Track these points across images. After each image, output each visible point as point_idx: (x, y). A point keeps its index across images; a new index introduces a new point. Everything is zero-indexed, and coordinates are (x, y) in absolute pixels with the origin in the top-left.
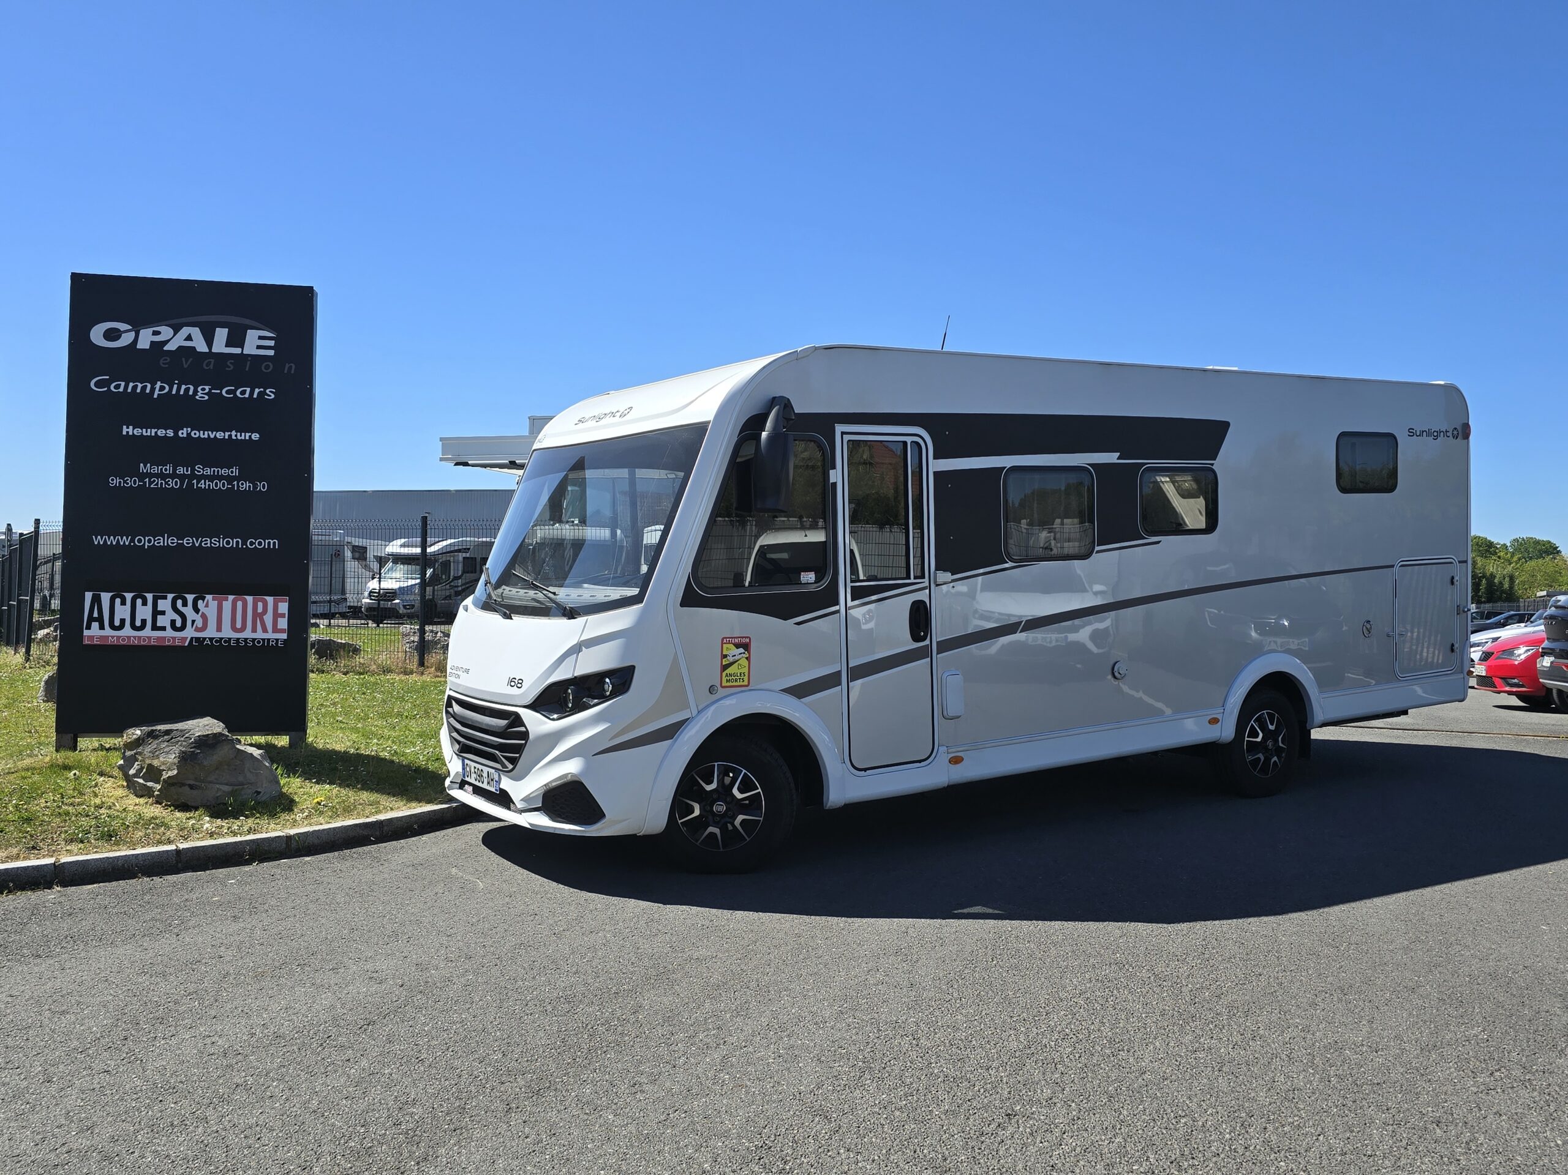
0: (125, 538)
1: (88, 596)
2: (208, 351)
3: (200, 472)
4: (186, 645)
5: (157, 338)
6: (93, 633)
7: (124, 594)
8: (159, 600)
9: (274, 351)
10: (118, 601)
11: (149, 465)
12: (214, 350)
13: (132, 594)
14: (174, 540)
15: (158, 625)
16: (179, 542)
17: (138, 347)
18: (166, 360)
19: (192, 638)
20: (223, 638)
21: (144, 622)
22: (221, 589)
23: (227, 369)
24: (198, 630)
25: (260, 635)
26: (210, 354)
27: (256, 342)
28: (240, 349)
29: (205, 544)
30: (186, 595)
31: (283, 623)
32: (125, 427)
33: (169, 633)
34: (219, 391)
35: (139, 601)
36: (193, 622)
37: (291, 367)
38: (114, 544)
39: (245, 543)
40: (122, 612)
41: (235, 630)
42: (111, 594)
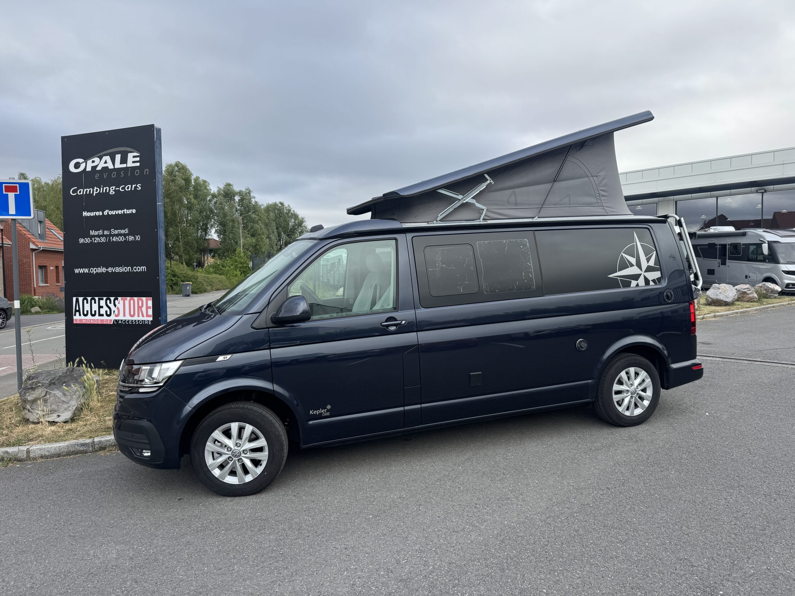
0: (86, 269)
1: (74, 299)
2: (113, 168)
3: (113, 232)
4: (112, 323)
5: (94, 164)
6: (78, 318)
7: (88, 298)
8: (101, 301)
9: (139, 163)
10: (85, 301)
11: (93, 231)
12: (115, 167)
13: (91, 298)
14: (104, 269)
15: (101, 313)
16: (107, 270)
17: (87, 170)
18: (97, 175)
19: (114, 320)
20: (125, 320)
21: (95, 311)
22: (125, 294)
23: (121, 176)
24: (116, 316)
25: (141, 318)
26: (115, 169)
27: (132, 160)
28: (126, 164)
29: (117, 270)
30: (111, 298)
31: (150, 312)
32: (84, 212)
33: (105, 317)
34: (118, 189)
35: (93, 301)
36: (114, 311)
37: (147, 171)
38: (83, 272)
39: (132, 269)
40: (87, 307)
41: (131, 316)
42: (83, 298)
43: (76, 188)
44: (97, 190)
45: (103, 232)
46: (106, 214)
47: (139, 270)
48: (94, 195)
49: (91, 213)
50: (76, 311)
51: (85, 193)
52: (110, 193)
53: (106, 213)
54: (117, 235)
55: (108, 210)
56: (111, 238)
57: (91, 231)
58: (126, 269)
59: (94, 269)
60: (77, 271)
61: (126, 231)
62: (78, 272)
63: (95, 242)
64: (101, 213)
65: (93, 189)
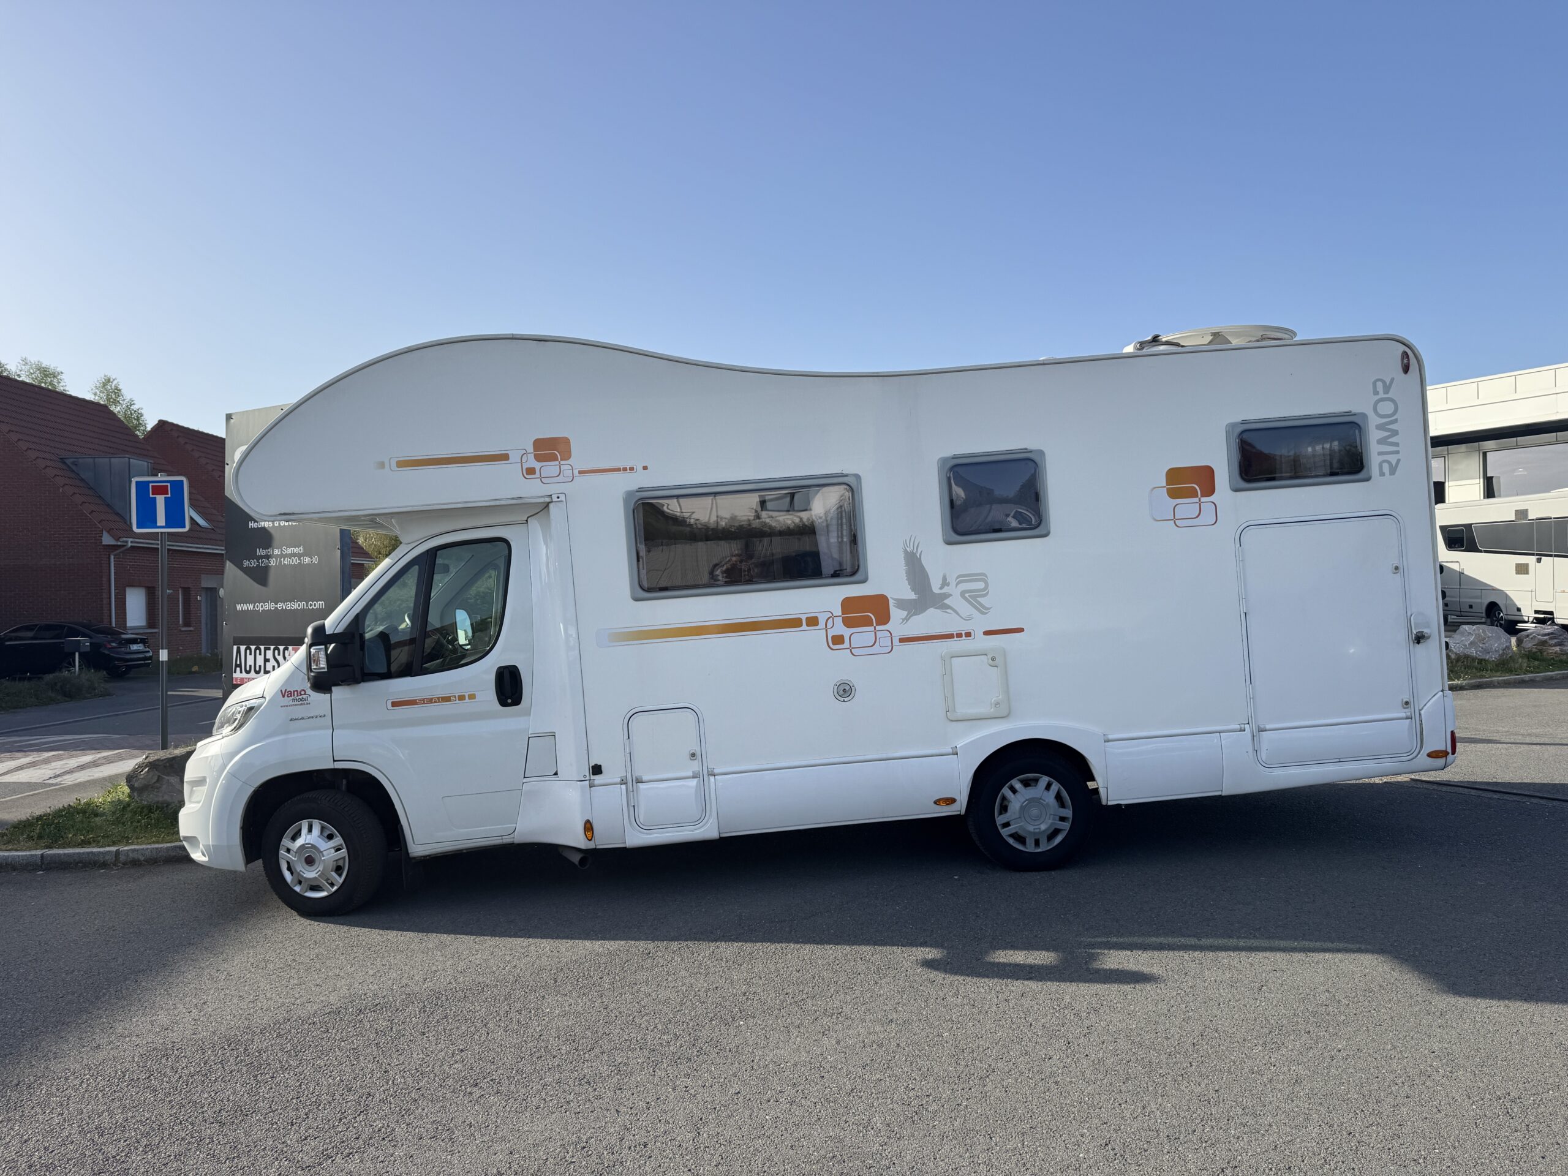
0: (251, 605)
1: (235, 647)
3: (284, 552)
6: (238, 676)
7: (251, 646)
8: (267, 651)
10: (248, 651)
13: (255, 647)
14: (273, 605)
15: (267, 669)
16: (276, 606)
21: (260, 666)
22: (297, 642)
29: (288, 607)
30: (279, 647)
35: (258, 651)
38: (246, 609)
39: (307, 606)
40: (250, 660)
42: (245, 647)
46: (277, 525)
47: (315, 606)
50: (237, 666)
54: (290, 556)
56: (282, 559)
57: (258, 550)
58: (299, 606)
59: (261, 604)
60: (239, 607)
61: (301, 549)
62: (241, 609)
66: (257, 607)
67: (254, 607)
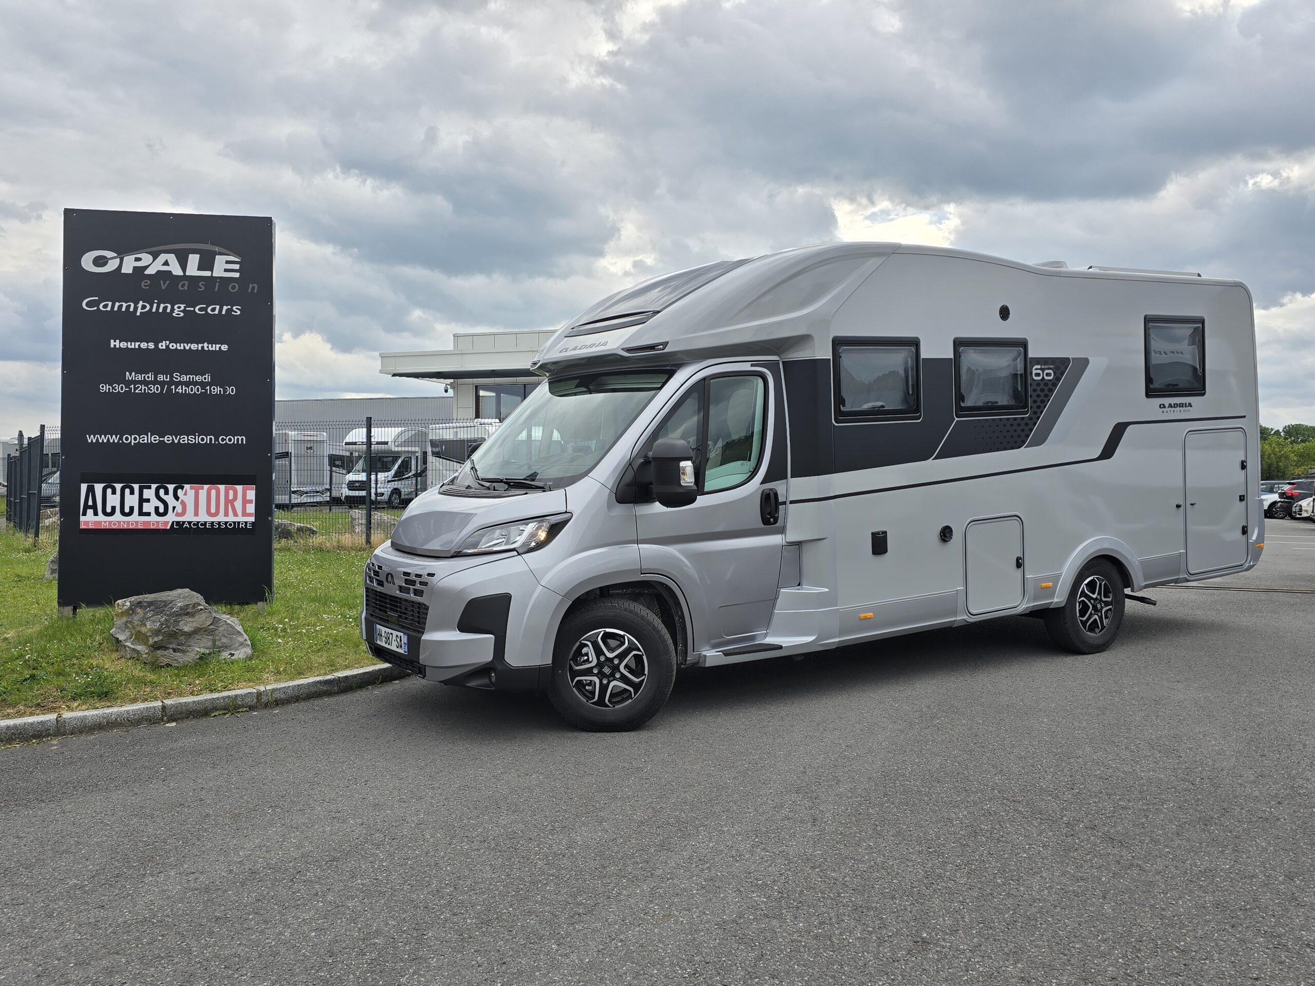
0: (114, 436)
1: (84, 487)
2: (182, 274)
3: (177, 379)
4: (168, 528)
5: (140, 264)
6: (88, 520)
7: (115, 485)
8: (145, 491)
9: (239, 274)
10: (109, 491)
11: (133, 373)
12: (187, 274)
13: (122, 485)
14: (156, 437)
15: (144, 511)
16: (162, 439)
17: (123, 271)
18: (147, 282)
19: (173, 522)
20: (199, 522)
21: (132, 508)
22: (198, 479)
23: (199, 289)
24: (178, 515)
25: (231, 518)
26: (185, 277)
27: (224, 266)
28: (210, 272)
29: (183, 441)
30: (167, 485)
31: (251, 508)
32: (112, 341)
33: (154, 518)
34: (192, 309)
35: (127, 491)
36: (174, 508)
37: (253, 288)
38: (105, 441)
39: (217, 439)
40: (113, 500)
41: (209, 513)
42: (103, 485)
43: (97, 298)
44: (144, 307)
45: (156, 377)
46: (164, 347)
47: (230, 440)
48: (138, 314)
49: (129, 343)
50: (86, 507)
51: (116, 309)
52: (174, 314)
53: (162, 345)
54: (187, 384)
55: (168, 342)
56: (173, 387)
57: (127, 373)
58: (202, 440)
59: (133, 436)
60: (91, 439)
61: (207, 378)
62: (94, 441)
63: (137, 391)
64: (151, 346)
65: (136, 304)
66: (127, 439)
67: (121, 439)
